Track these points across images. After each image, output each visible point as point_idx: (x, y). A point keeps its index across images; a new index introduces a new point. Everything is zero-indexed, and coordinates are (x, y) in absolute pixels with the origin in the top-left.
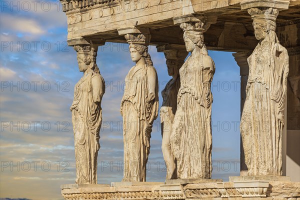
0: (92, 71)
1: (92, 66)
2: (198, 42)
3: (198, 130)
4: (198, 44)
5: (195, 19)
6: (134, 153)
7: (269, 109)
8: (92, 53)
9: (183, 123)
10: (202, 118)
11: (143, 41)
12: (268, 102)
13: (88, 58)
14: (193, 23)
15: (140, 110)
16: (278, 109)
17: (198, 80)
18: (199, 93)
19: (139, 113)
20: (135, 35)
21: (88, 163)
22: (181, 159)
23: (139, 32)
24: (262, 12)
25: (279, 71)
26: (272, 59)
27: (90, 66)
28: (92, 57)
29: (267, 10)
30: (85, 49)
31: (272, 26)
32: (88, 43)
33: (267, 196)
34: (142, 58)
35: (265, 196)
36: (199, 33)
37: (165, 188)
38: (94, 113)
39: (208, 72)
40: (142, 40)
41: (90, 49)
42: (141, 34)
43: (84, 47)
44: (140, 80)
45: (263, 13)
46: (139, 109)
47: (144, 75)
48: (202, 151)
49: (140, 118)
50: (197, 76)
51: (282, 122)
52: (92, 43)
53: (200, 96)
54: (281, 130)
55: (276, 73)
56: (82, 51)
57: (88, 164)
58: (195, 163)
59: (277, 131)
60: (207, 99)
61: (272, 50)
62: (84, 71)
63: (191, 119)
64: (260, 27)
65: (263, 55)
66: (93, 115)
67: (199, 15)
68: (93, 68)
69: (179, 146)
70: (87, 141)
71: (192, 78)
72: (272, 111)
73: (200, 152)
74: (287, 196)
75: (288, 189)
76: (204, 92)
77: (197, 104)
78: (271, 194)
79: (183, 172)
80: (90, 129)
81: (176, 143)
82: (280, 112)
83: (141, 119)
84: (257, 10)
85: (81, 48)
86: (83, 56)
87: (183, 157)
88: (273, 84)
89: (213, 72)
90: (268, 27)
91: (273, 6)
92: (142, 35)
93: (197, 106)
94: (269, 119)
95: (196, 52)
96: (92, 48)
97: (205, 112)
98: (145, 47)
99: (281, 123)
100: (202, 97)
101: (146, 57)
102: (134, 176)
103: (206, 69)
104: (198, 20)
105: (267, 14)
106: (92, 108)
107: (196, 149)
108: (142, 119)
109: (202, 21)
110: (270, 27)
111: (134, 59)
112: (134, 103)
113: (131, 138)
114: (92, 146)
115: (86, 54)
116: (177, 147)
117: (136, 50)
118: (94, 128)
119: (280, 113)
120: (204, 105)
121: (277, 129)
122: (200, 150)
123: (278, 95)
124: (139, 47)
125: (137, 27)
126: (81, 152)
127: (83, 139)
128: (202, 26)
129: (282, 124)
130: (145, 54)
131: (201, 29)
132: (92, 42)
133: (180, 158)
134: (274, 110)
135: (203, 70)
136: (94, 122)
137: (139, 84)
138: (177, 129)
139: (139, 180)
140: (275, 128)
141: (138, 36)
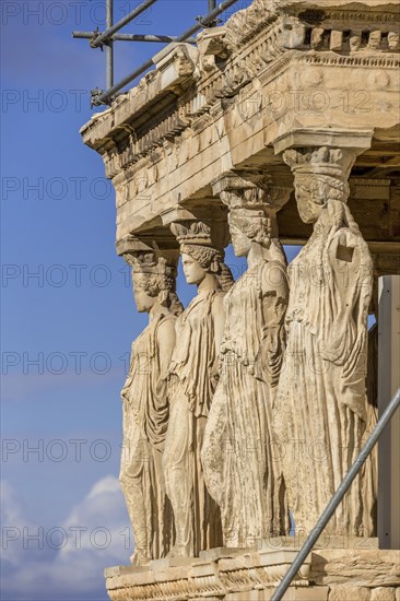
0: (165, 311)
1: (164, 298)
2: (256, 235)
3: (251, 436)
4: (257, 239)
5: (239, 182)
6: (179, 493)
7: (318, 381)
8: (161, 268)
9: (225, 420)
10: (260, 407)
11: (206, 238)
12: (317, 366)
13: (152, 280)
14: (240, 192)
15: (195, 394)
16: (343, 382)
17: (251, 321)
18: (251, 351)
19: (192, 401)
20: (186, 223)
21: (149, 517)
22: (227, 503)
23: (192, 217)
24: (304, 157)
25: (346, 292)
26: (326, 264)
27: (158, 298)
28: (161, 279)
29: (315, 153)
30: (143, 261)
31: (332, 190)
32: (146, 248)
33: (312, 584)
34: (208, 275)
35: (307, 583)
36: (256, 213)
37: (197, 571)
38: (162, 405)
39: (275, 300)
40: (202, 234)
41: (155, 260)
42: (197, 221)
43: (141, 257)
44: (196, 325)
45: (308, 160)
46: (191, 392)
47: (205, 315)
48: (262, 485)
49: (194, 411)
50: (250, 310)
51: (355, 410)
52: (156, 246)
53: (251, 357)
54: (356, 429)
55: (338, 298)
56: (137, 266)
57: (149, 522)
58: (249, 512)
59: (343, 432)
60: (271, 363)
61: (327, 245)
62: (147, 310)
63: (238, 411)
64: (306, 194)
65: (307, 257)
66: (161, 409)
67: (251, 172)
68: (167, 303)
69: (221, 472)
70: (146, 468)
71: (240, 316)
72: (327, 386)
73: (257, 486)
74: (366, 583)
75: (369, 566)
76: (265, 349)
77: (247, 376)
78: (325, 579)
79: (232, 534)
80: (152, 441)
81: (213, 466)
82: (345, 387)
83: (197, 415)
84: (293, 154)
85: (136, 260)
86: (139, 277)
87: (230, 499)
88: (327, 324)
89: (284, 302)
90: (321, 193)
91: (329, 143)
92: (199, 224)
93: (249, 380)
94: (320, 405)
95: (255, 256)
96: (161, 259)
97: (268, 394)
98: (212, 251)
99: (352, 413)
100: (260, 360)
101: (219, 272)
102: (181, 546)
103: (268, 294)
104: (249, 183)
105: (316, 163)
106: (158, 393)
107: (250, 479)
108: (200, 416)
109: (259, 185)
110: (326, 191)
111: (189, 280)
112: (182, 378)
113: (174, 459)
114: (158, 479)
115: (148, 273)
116: (216, 476)
117: (191, 259)
118: (161, 439)
119: (348, 390)
120: (264, 378)
121: (343, 427)
122: (257, 482)
123: (341, 347)
124: (198, 250)
125: (184, 204)
126: (131, 493)
127: (138, 466)
128: (260, 196)
129: (356, 416)
130: (214, 267)
131: (261, 203)
132: (158, 244)
133: (223, 500)
134: (331, 383)
135: (261, 297)
136: (162, 425)
137: (196, 334)
138: (212, 435)
139: (192, 554)
140: (335, 426)
141: (193, 226)
